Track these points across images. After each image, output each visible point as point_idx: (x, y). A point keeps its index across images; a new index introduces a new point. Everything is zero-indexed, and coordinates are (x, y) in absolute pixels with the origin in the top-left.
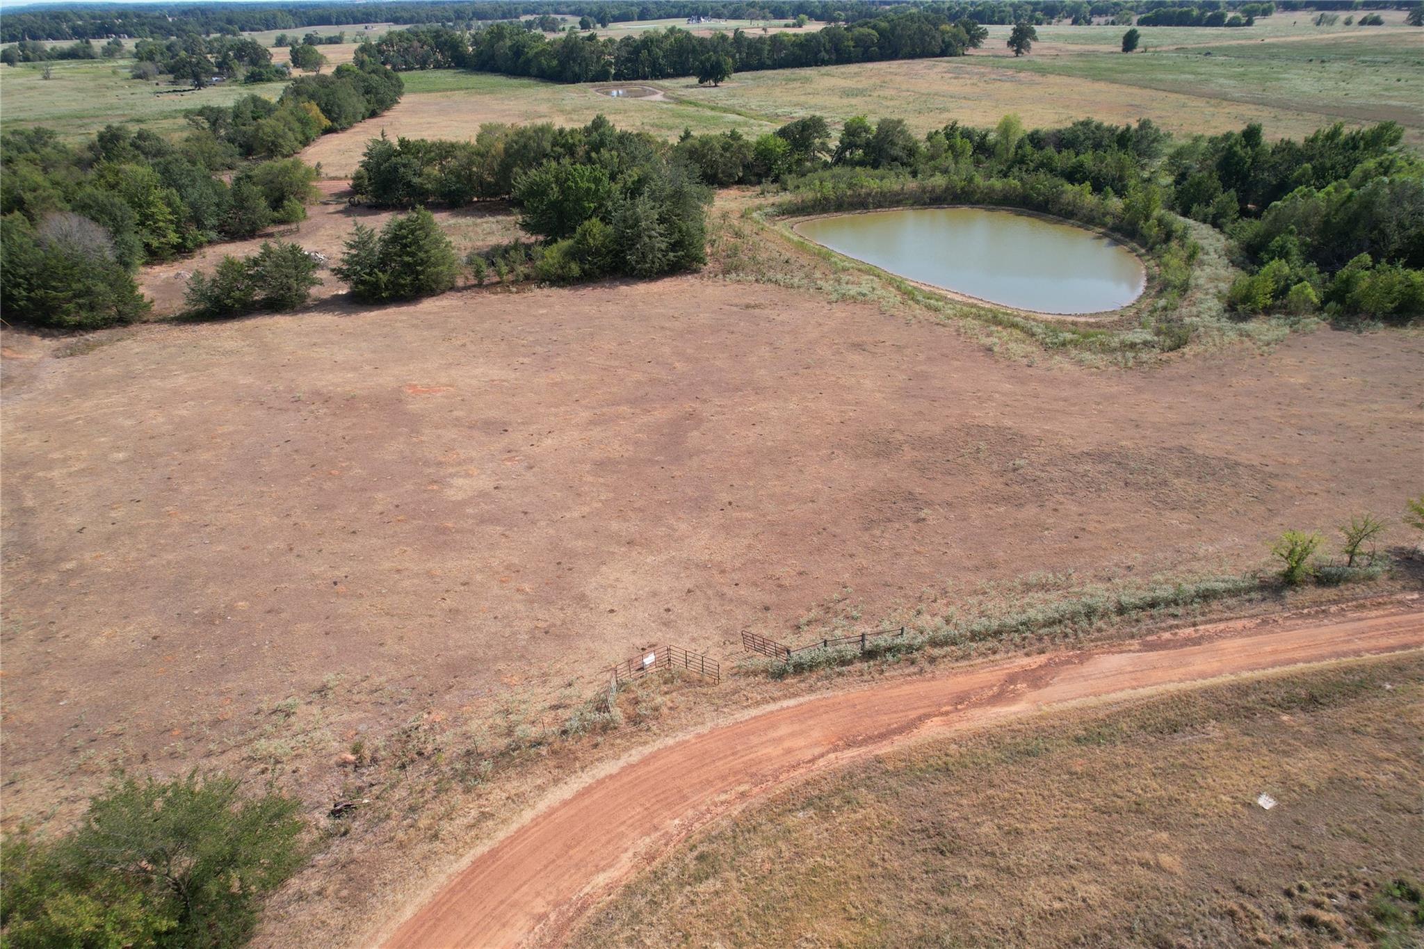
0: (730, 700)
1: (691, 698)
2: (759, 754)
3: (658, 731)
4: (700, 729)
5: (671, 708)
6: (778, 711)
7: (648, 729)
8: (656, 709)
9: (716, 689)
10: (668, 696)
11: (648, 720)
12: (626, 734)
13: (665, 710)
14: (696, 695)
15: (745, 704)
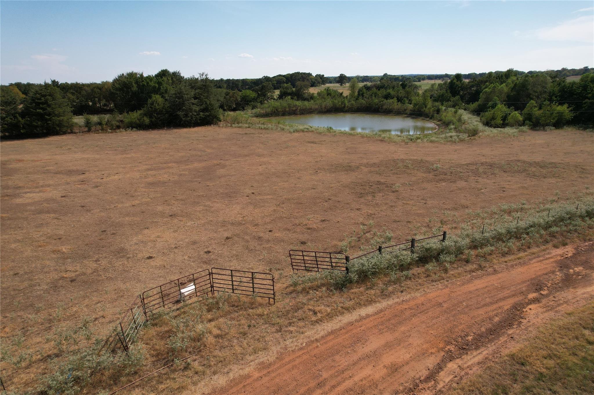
0: (293, 317)
1: (243, 322)
2: (356, 379)
3: (201, 368)
4: (263, 357)
5: (217, 336)
6: (356, 321)
7: (187, 367)
8: (198, 339)
9: (273, 308)
10: (213, 323)
11: (187, 355)
12: (150, 380)
13: (210, 339)
14: (249, 317)
15: (314, 318)
